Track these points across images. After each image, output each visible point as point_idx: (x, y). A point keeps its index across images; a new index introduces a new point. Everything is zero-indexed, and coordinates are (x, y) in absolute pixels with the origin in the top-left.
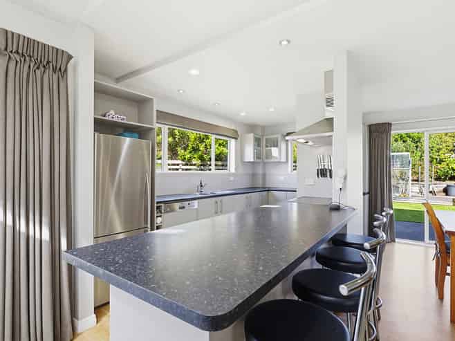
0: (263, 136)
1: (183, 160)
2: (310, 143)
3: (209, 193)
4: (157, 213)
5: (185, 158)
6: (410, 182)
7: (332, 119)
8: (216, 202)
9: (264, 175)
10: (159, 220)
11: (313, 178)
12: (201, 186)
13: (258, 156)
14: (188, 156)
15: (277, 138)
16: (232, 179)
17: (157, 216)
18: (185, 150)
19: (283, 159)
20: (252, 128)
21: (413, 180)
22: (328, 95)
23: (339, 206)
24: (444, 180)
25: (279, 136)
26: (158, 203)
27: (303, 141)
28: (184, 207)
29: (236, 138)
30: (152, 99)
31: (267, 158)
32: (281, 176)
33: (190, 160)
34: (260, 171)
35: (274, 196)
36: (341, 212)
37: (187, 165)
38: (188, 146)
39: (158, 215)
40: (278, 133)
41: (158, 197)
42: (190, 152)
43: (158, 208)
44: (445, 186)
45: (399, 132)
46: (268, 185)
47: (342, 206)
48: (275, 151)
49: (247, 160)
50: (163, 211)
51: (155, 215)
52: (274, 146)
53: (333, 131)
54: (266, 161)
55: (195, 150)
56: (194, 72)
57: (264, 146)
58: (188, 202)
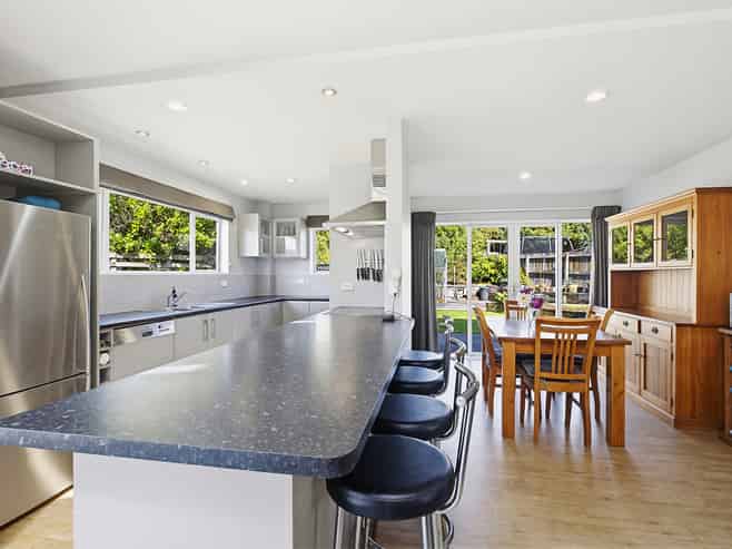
0: (273, 218)
1: (118, 252)
2: (350, 234)
3: (189, 308)
4: (102, 346)
5: (123, 249)
6: (445, 285)
7: (384, 203)
8: (206, 322)
9: (273, 278)
10: (103, 359)
11: (351, 281)
12: (175, 296)
13: (265, 247)
14: (129, 245)
15: (294, 224)
16: (225, 283)
17: (102, 352)
18: (124, 235)
19: (303, 255)
20: (255, 204)
21: (448, 283)
22: (377, 170)
23: (393, 317)
24: (478, 282)
25: (298, 222)
26: (102, 327)
27: (343, 230)
28: (150, 333)
29: (231, 220)
30: (91, 140)
31: (279, 252)
32: (299, 279)
33: (134, 251)
34: (267, 271)
35: (289, 308)
36: (396, 324)
37: (128, 260)
38: (129, 226)
39: (103, 349)
40: (296, 216)
41: (102, 316)
42: (135, 238)
43: (102, 336)
44: (477, 289)
45: (442, 224)
46: (281, 292)
47: (396, 316)
48: (290, 242)
49: (248, 254)
50: (112, 343)
51: (98, 350)
52: (289, 235)
53: (384, 218)
54: (276, 255)
55: (144, 234)
56: (176, 106)
57: (275, 234)
58: (158, 324)
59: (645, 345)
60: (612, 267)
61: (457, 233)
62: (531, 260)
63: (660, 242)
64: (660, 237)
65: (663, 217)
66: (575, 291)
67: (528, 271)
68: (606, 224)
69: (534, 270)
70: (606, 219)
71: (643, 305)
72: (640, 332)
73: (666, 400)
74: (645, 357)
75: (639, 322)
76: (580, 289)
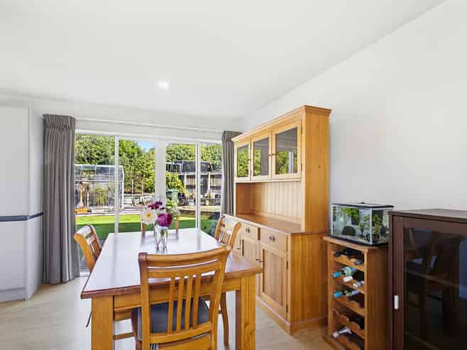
21: (126, 193)
59: (264, 250)
60: (237, 180)
61: (136, 155)
62: (188, 177)
63: (274, 157)
64: (274, 152)
65: (276, 135)
66: (214, 197)
67: (185, 184)
68: (233, 143)
69: (189, 184)
70: (232, 139)
71: (258, 211)
72: (259, 238)
73: (282, 304)
74: (264, 261)
75: (259, 229)
76: (216, 196)
